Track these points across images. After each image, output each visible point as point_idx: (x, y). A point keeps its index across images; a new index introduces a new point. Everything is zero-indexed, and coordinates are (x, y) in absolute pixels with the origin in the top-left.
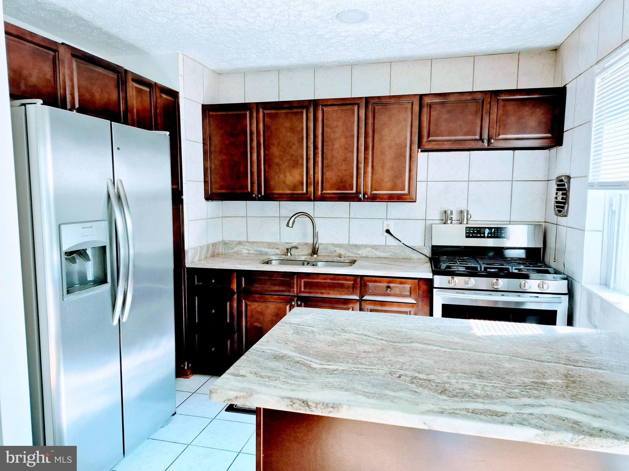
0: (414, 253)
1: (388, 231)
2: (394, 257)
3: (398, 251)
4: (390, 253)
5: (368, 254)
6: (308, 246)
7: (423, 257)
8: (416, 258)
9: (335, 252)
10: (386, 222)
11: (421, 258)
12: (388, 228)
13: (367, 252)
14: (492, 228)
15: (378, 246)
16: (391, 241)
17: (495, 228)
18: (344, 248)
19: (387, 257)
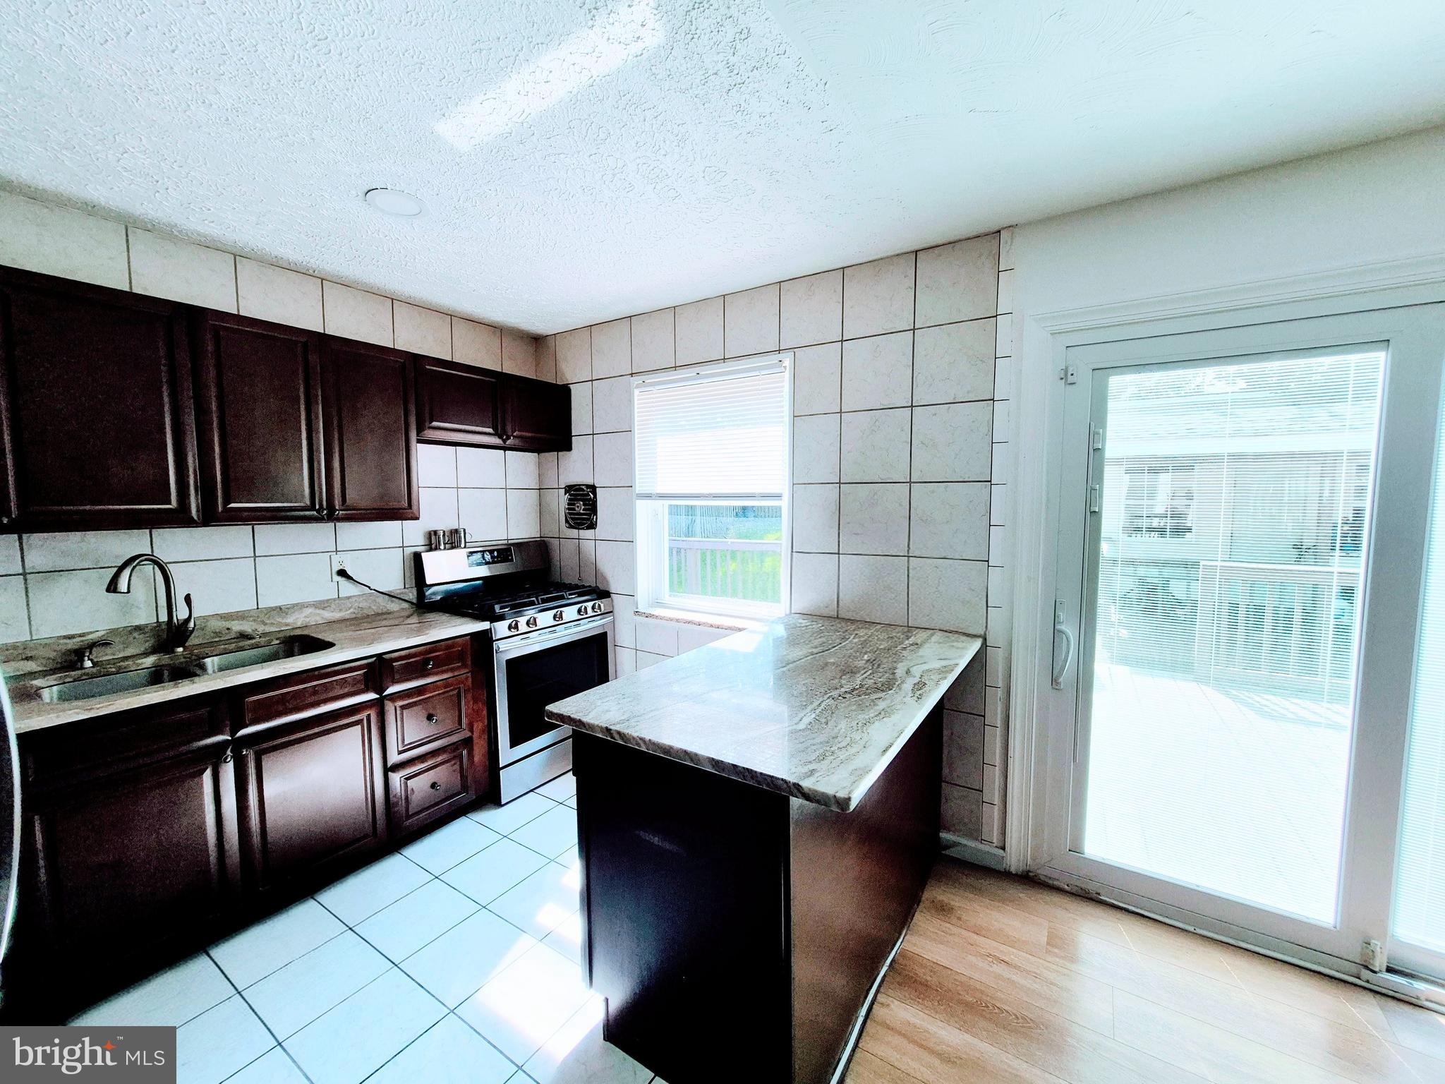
0: (392, 602)
1: (342, 573)
2: (359, 616)
3: (365, 604)
4: (352, 610)
5: (308, 620)
6: (144, 633)
7: (406, 605)
8: (397, 609)
9: (227, 631)
10: (336, 558)
11: (404, 607)
12: (341, 568)
13: (305, 617)
14: (493, 551)
15: (328, 600)
16: (347, 589)
17: (497, 550)
18: (251, 619)
19: (348, 617)
